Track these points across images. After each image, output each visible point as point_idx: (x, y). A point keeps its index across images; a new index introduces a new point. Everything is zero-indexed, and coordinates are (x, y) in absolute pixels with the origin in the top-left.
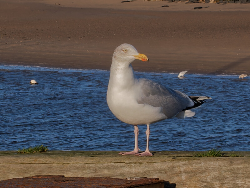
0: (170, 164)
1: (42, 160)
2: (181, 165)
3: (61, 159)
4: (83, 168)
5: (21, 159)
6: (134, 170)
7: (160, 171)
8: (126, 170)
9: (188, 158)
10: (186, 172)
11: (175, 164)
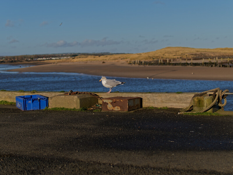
0: (141, 94)
1: (118, 94)
2: (143, 95)
3: (121, 93)
4: (125, 95)
5: (114, 93)
6: (135, 96)
7: (140, 96)
8: (133, 95)
9: (145, 93)
10: (144, 96)
11: (142, 94)
